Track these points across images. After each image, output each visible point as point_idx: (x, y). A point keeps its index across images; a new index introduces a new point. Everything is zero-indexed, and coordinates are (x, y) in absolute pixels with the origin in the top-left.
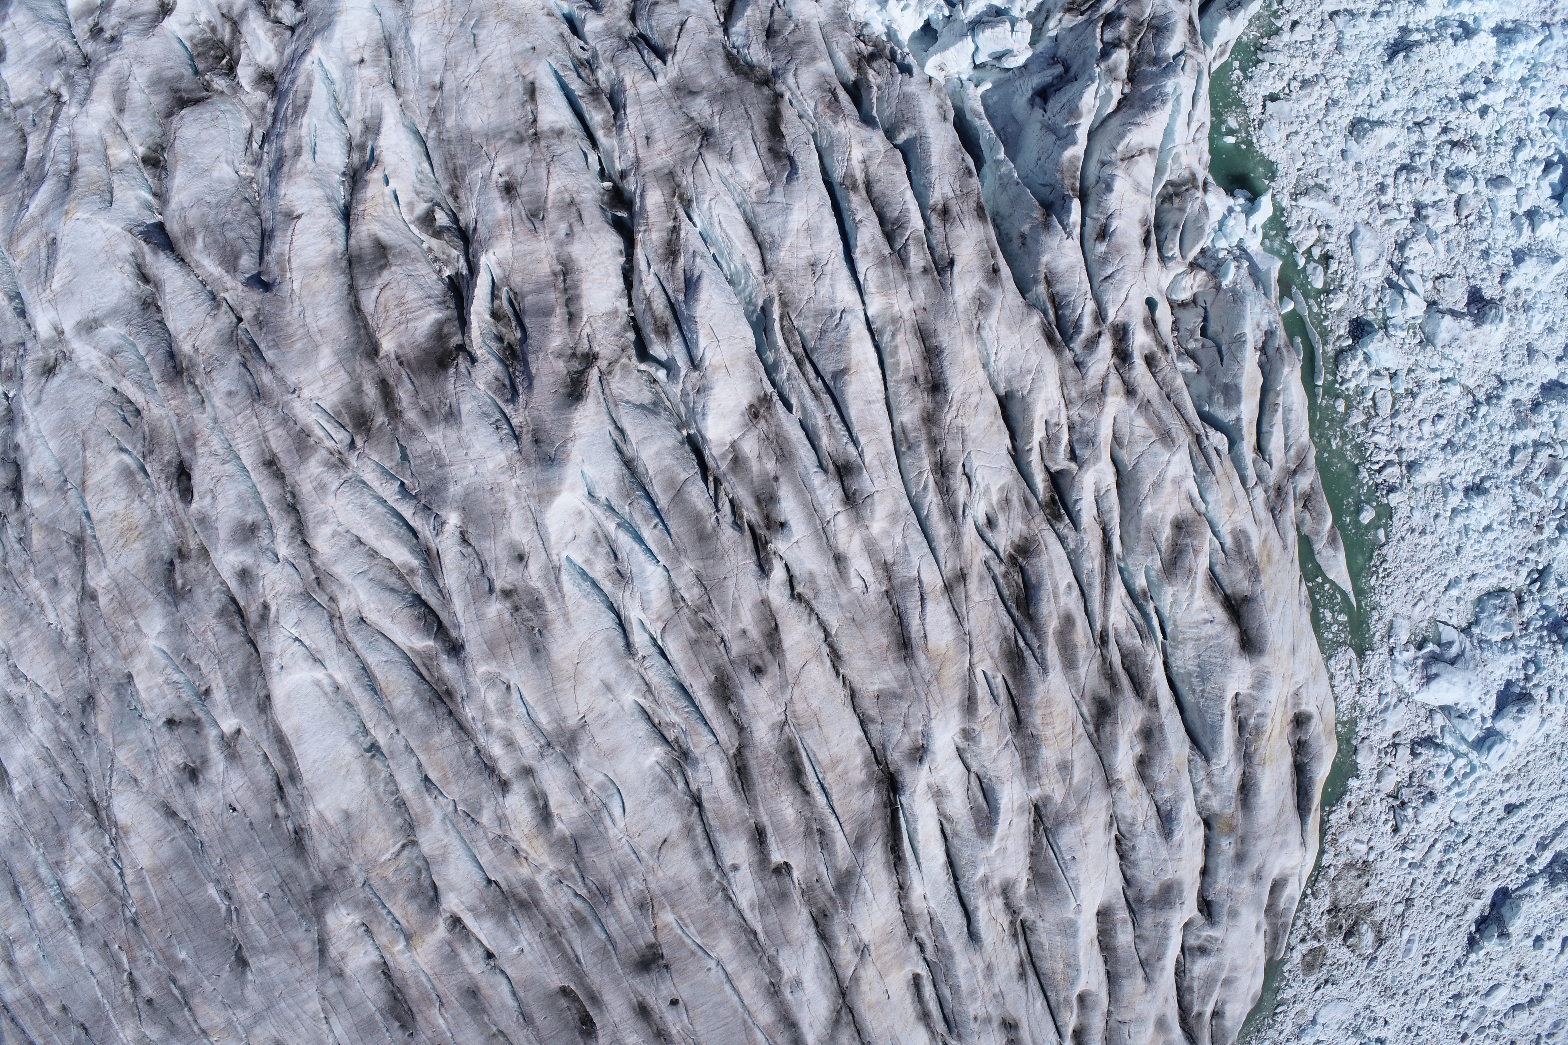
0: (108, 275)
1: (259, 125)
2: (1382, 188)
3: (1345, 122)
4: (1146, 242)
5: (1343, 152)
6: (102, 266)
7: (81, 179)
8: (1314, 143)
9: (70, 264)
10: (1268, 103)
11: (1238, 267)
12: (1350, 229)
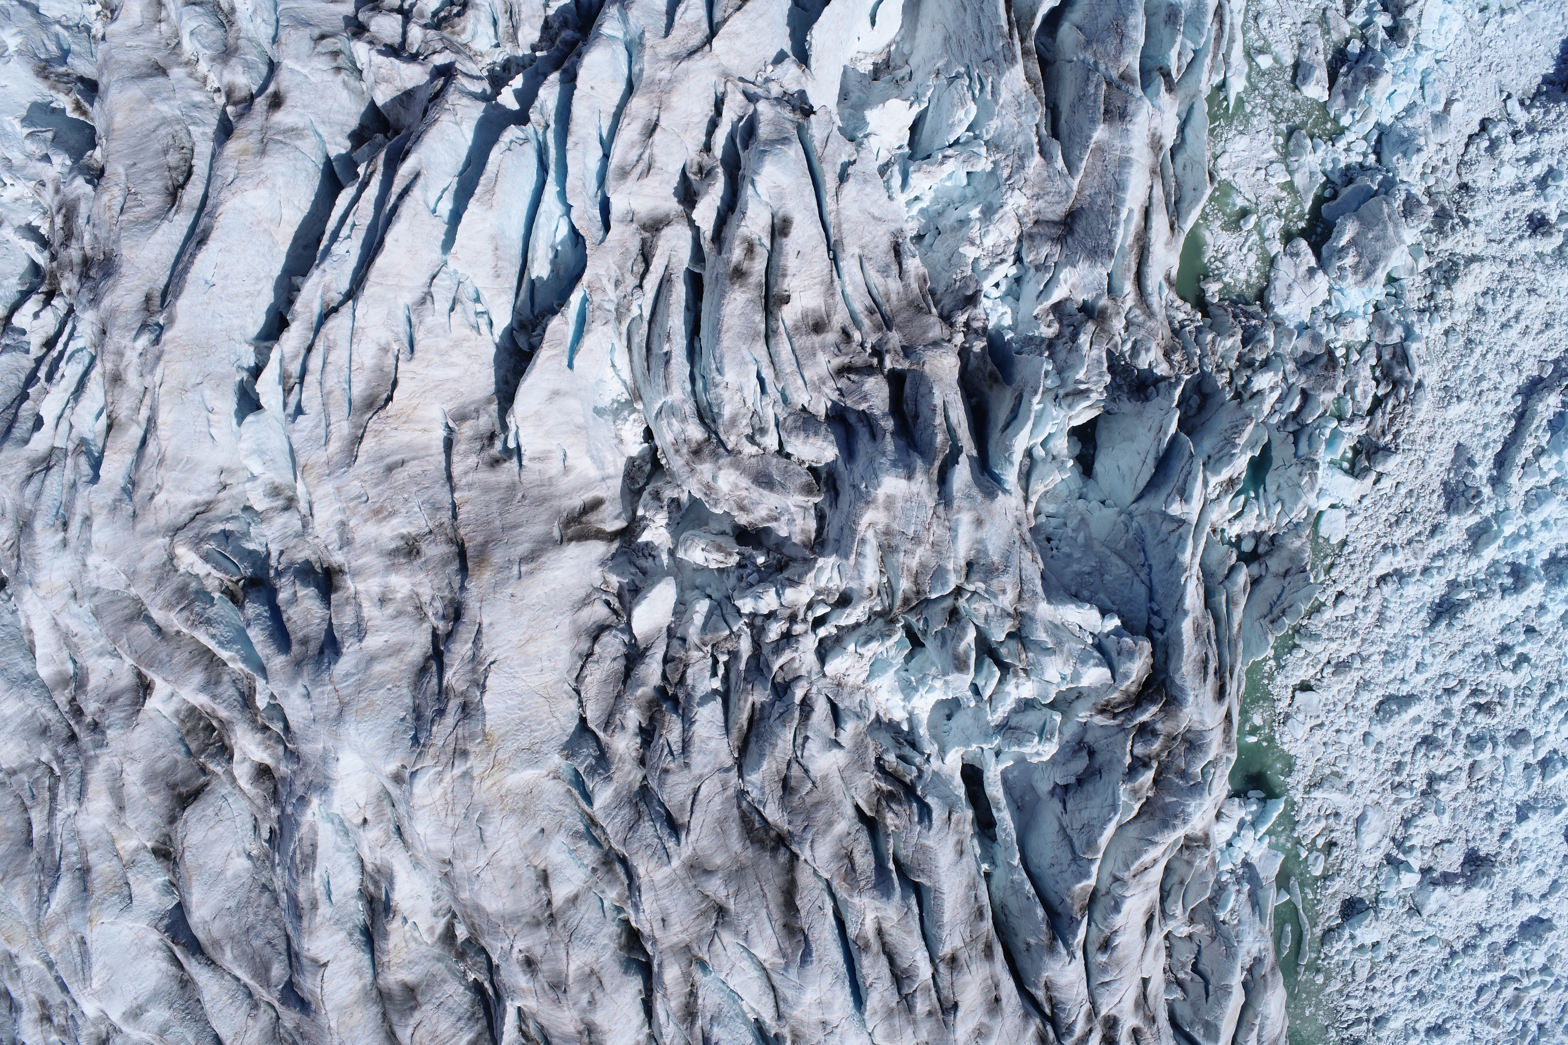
0: (142, 964)
1: (264, 819)
2: (1398, 767)
3: (1374, 703)
4: (1149, 927)
5: (1366, 735)
6: (135, 958)
7: (97, 880)
8: (1338, 731)
9: (105, 965)
10: (1297, 693)
11: (1239, 891)
12: (1359, 812)
